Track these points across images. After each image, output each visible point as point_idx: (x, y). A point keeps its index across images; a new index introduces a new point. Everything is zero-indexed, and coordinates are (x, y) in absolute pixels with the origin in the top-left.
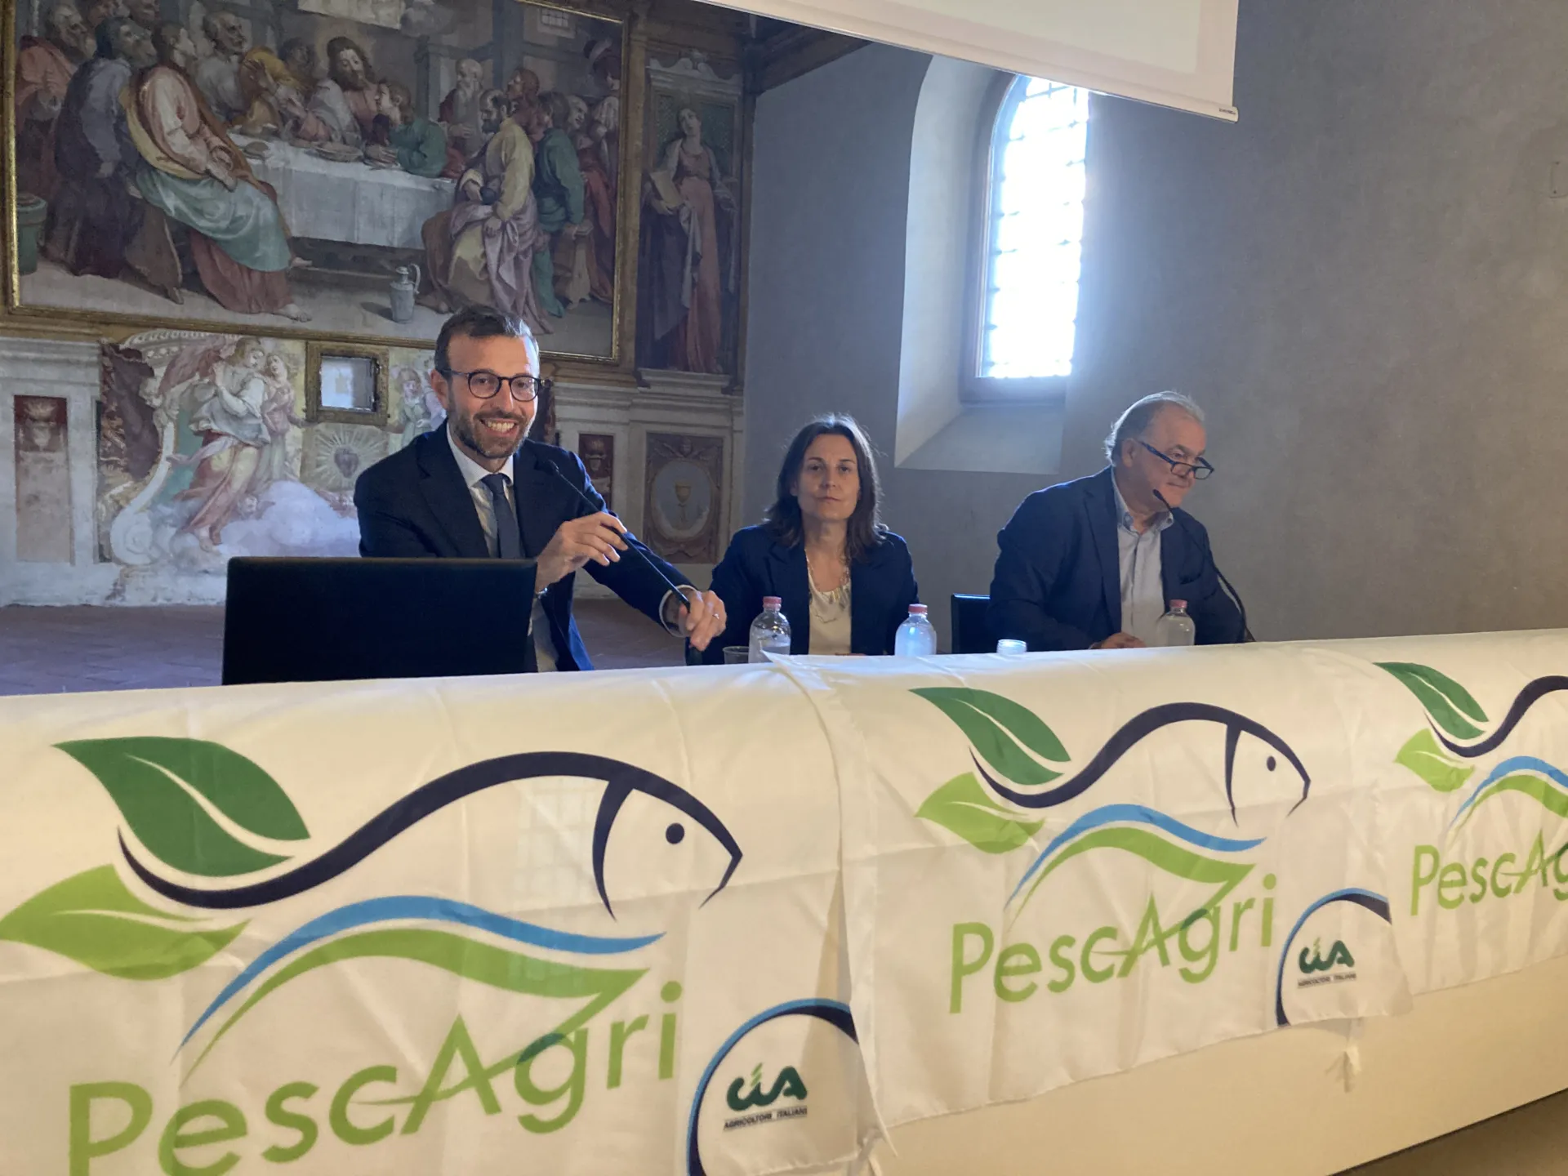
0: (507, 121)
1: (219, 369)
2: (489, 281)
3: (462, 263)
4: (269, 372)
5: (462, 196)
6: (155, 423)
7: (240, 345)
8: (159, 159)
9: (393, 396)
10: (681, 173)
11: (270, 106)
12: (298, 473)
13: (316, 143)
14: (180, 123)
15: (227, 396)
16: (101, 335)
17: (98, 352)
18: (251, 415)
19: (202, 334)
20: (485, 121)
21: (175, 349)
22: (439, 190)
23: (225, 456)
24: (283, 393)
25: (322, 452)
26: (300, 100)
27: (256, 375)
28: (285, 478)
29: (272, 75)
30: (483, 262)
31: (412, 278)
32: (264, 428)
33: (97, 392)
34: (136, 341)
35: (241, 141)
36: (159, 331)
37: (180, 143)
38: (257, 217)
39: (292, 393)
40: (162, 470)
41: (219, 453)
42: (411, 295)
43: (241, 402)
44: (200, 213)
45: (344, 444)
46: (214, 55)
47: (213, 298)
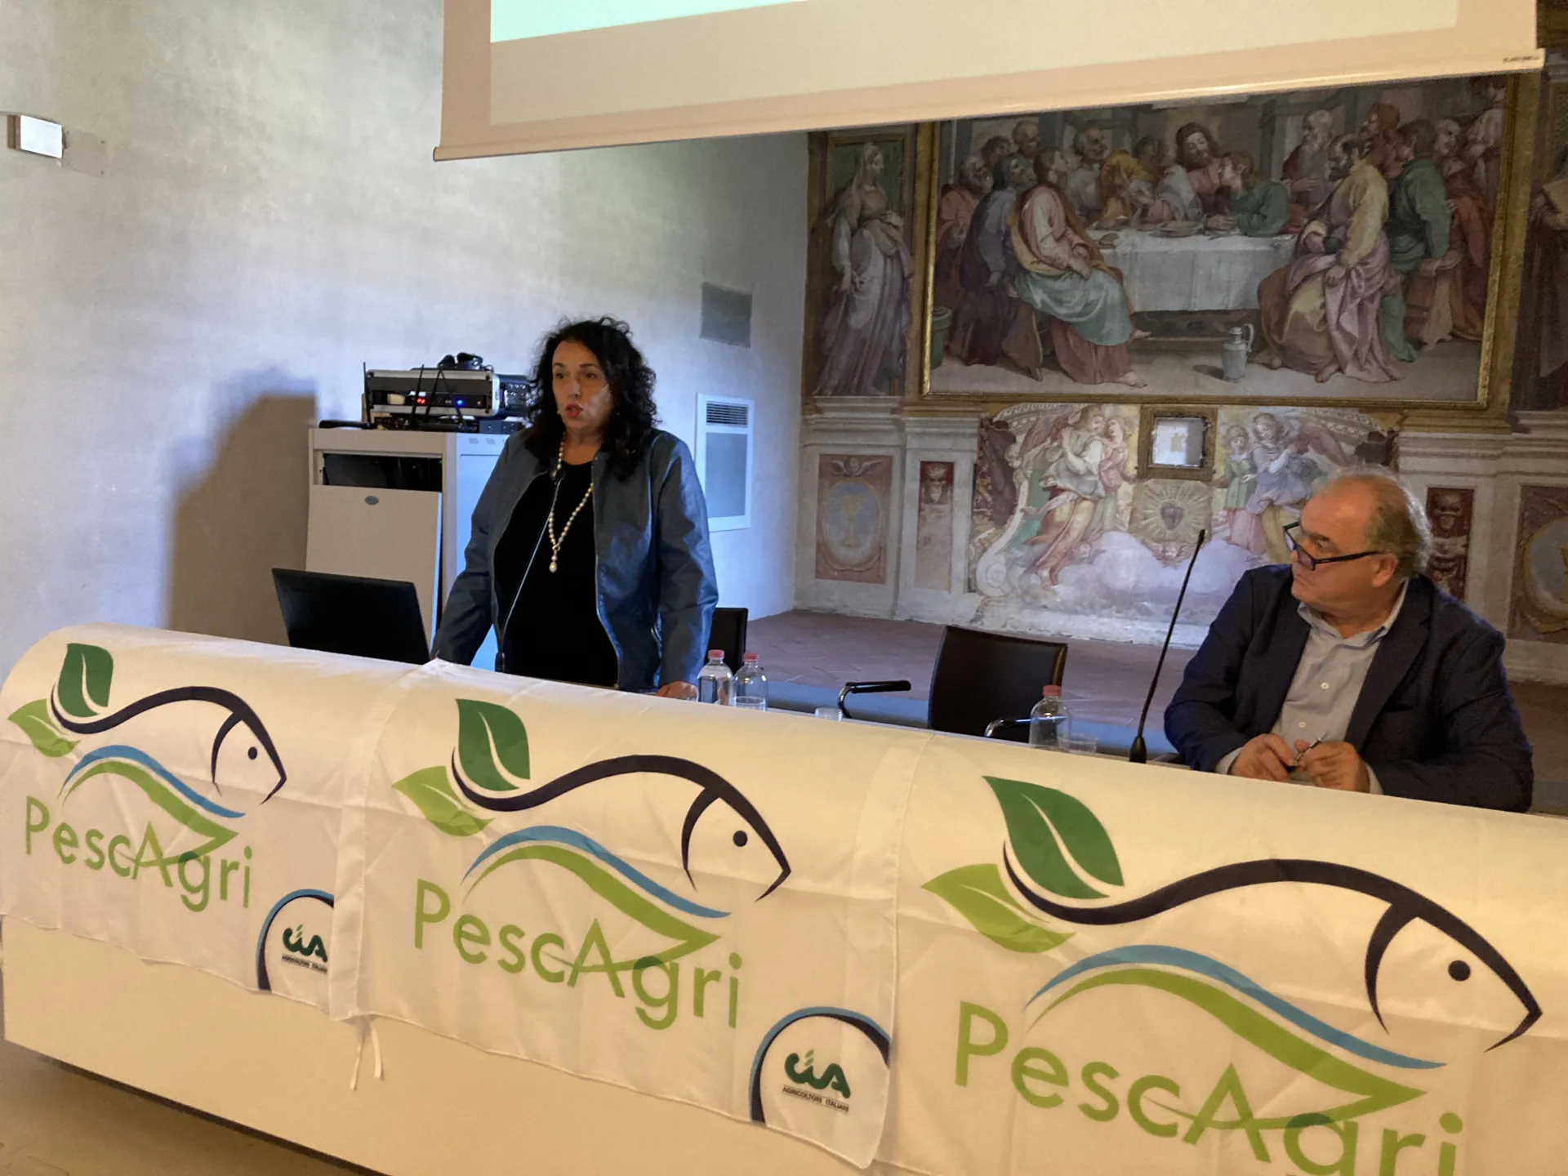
0: (1358, 164)
1: (1066, 434)
2: (1327, 332)
3: (1299, 317)
4: (1107, 435)
5: (1302, 251)
6: (1015, 480)
7: (1085, 411)
8: (1033, 263)
9: (1219, 451)
11: (1122, 200)
12: (1127, 525)
13: (1160, 224)
14: (1050, 230)
15: (1071, 457)
16: (981, 412)
17: (977, 425)
18: (1089, 473)
19: (1055, 405)
20: (1333, 169)
21: (1033, 419)
22: (1277, 248)
23: (1066, 509)
24: (1119, 453)
25: (1150, 506)
26: (1148, 189)
27: (1098, 437)
28: (1115, 529)
29: (1127, 172)
30: (1323, 311)
31: (1245, 337)
32: (1100, 484)
33: (975, 457)
34: (1006, 414)
35: (1095, 235)
36: (1021, 405)
37: (1049, 248)
38: (1106, 298)
39: (1126, 452)
40: (1017, 519)
41: (1061, 506)
42: (1243, 354)
43: (1082, 462)
44: (1060, 302)
45: (1171, 498)
46: (1081, 167)
47: (1066, 373)
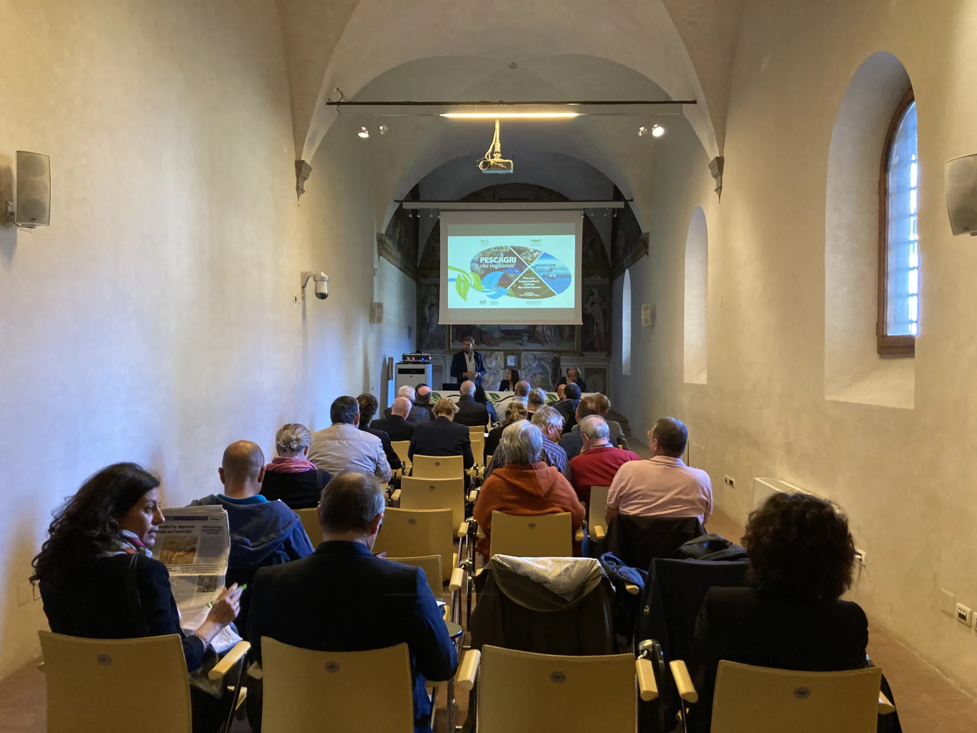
1: (486, 359)
2: (544, 334)
3: (538, 331)
4: (496, 359)
7: (491, 353)
9: (522, 362)
10: (593, 303)
15: (488, 364)
18: (493, 368)
23: (488, 377)
24: (499, 363)
27: (494, 359)
30: (543, 330)
31: (526, 336)
32: (495, 371)
39: (501, 363)
41: (486, 376)
42: (526, 340)
43: (491, 365)
47: (486, 344)
